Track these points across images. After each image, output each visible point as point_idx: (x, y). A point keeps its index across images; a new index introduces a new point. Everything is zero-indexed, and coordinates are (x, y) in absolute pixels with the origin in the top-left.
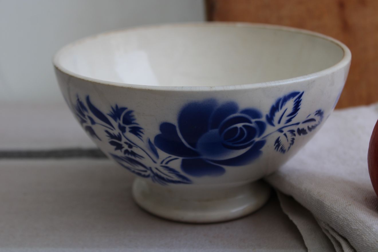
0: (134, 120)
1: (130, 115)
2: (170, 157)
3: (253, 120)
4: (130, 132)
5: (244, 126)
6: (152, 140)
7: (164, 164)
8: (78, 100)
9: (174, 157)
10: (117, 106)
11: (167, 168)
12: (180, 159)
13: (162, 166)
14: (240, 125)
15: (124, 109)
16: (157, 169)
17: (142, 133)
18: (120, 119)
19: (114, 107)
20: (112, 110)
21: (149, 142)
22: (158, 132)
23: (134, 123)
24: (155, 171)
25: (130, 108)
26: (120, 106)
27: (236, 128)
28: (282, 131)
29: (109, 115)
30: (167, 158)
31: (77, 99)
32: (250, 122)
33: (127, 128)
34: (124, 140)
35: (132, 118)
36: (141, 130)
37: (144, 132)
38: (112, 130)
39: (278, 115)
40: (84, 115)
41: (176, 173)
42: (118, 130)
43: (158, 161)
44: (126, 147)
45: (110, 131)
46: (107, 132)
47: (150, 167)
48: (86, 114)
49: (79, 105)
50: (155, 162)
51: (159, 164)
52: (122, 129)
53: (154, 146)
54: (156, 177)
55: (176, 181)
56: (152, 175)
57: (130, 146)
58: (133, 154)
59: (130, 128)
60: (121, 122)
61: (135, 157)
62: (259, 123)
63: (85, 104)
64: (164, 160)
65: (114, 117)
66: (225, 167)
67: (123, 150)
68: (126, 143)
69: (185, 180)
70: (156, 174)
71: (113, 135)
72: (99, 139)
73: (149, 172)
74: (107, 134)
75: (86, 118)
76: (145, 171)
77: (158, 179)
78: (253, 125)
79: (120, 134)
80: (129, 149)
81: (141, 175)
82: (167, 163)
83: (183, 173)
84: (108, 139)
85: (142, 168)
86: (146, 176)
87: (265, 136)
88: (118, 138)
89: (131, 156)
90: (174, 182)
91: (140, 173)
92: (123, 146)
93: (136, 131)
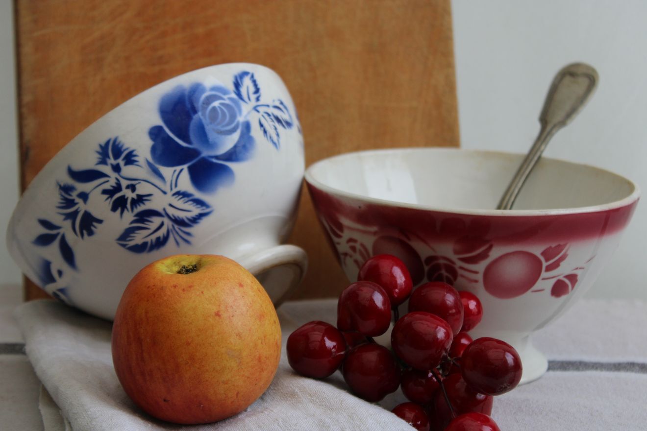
0: (122, 146)
1: (117, 143)
2: (175, 171)
3: (225, 97)
4: (126, 164)
5: (221, 104)
6: (150, 159)
7: (175, 190)
8: (60, 186)
9: (178, 168)
10: (101, 146)
11: (178, 193)
12: (185, 167)
13: (174, 195)
14: (216, 104)
15: (108, 143)
16: (171, 205)
17: (135, 156)
18: (108, 157)
19: (99, 149)
20: (99, 156)
21: (149, 163)
22: (150, 143)
23: (125, 150)
24: (171, 211)
25: (113, 137)
26: (103, 143)
27: (214, 108)
28: (258, 111)
29: (97, 164)
30: (173, 175)
31: (58, 187)
32: (222, 99)
33: (120, 161)
34: (124, 183)
35: (120, 146)
36: (134, 153)
37: (138, 154)
38: (107, 181)
39: (243, 91)
40: (73, 200)
41: (191, 198)
42: (113, 175)
43: (167, 188)
44: (130, 195)
45: (107, 186)
46: (105, 192)
47: (164, 210)
48: (74, 195)
49: (63, 194)
50: (165, 193)
51: (170, 193)
52: (117, 169)
53: (154, 166)
54: (176, 227)
55: (197, 216)
56: (171, 227)
57: (133, 188)
58: (140, 199)
59: (123, 159)
60: (111, 161)
61: (144, 204)
62: (231, 99)
63: (70, 181)
64: (171, 181)
65: (103, 162)
66: (231, 165)
67: (129, 206)
68: (128, 187)
69: (204, 208)
70: (173, 218)
71: (111, 188)
72: (100, 221)
73: (166, 221)
74: (106, 196)
75: (77, 204)
76: (162, 224)
77: (180, 229)
78: (227, 102)
79: (117, 179)
80: (134, 195)
81: (160, 243)
82: (176, 185)
83: (198, 195)
84: (109, 204)
85: (157, 221)
86: (166, 239)
87: (246, 116)
88: (118, 188)
89: (140, 205)
90: (195, 220)
91: (158, 238)
92: (126, 197)
93: (130, 159)
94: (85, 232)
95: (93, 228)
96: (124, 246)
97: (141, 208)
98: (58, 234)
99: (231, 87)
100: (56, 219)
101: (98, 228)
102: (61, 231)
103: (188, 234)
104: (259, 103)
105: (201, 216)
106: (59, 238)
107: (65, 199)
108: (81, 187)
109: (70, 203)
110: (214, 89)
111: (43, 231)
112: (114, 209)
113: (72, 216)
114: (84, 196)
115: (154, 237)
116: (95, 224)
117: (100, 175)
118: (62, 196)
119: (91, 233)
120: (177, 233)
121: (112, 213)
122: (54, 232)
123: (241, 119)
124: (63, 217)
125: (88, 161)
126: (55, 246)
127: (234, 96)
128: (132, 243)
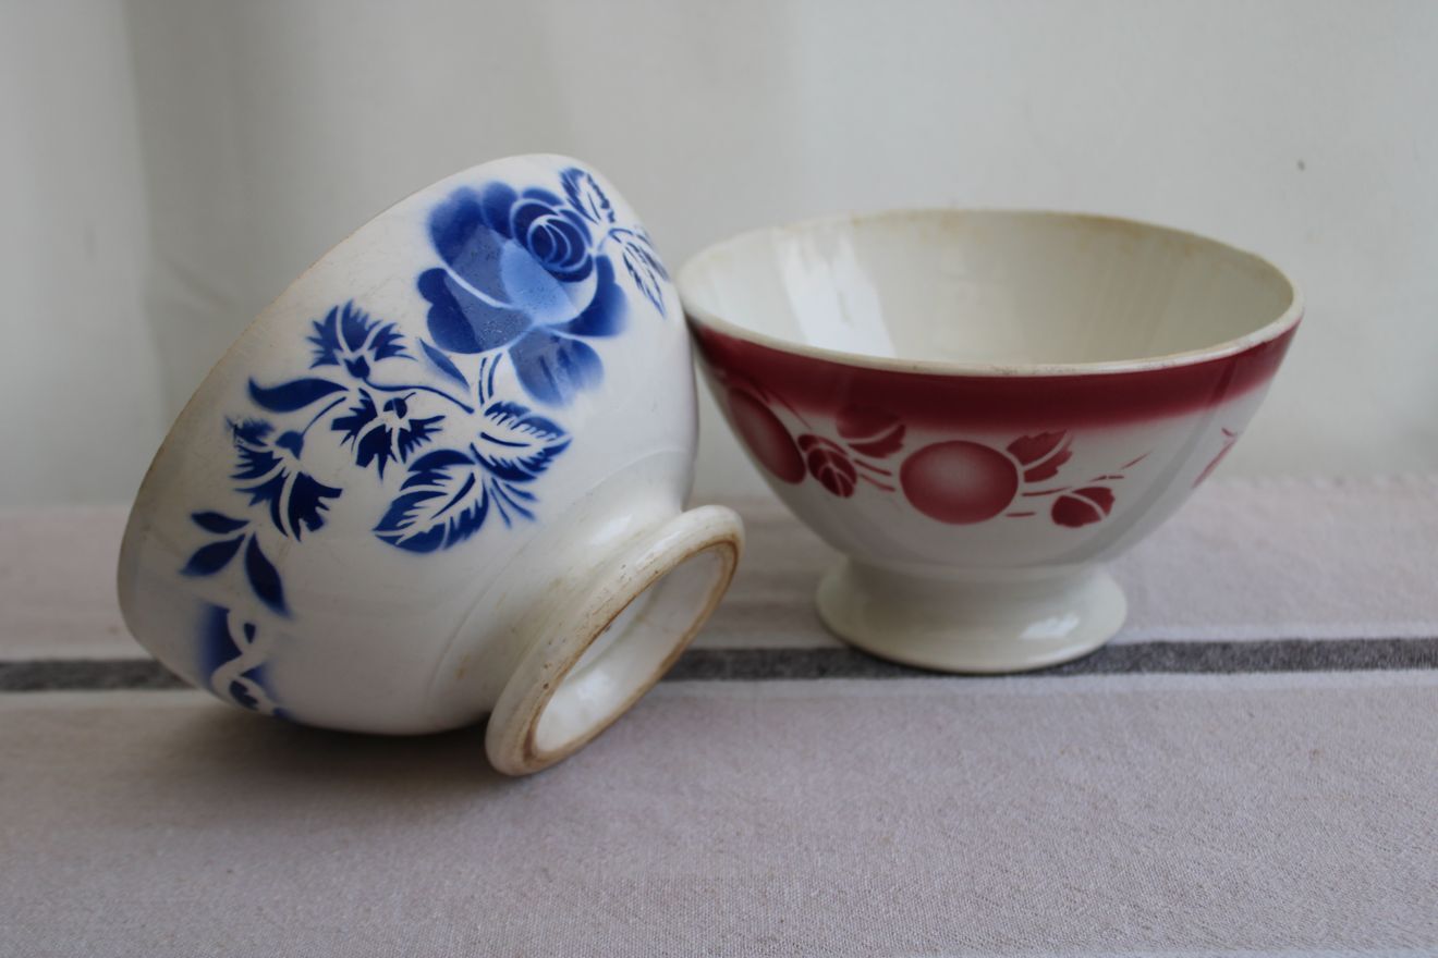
0: (365, 318)
1: (352, 314)
2: (484, 361)
3: (556, 209)
4: (378, 357)
5: (550, 221)
6: (431, 342)
7: (489, 403)
8: (236, 428)
9: (490, 354)
10: (317, 325)
11: (496, 409)
12: (504, 350)
13: (488, 412)
14: (542, 221)
15: (331, 317)
16: (484, 436)
17: (397, 336)
18: (340, 348)
19: (315, 334)
20: (316, 347)
21: (427, 349)
22: (424, 306)
23: (372, 327)
24: (487, 450)
25: (342, 304)
26: (321, 318)
27: (540, 228)
28: (618, 239)
29: (314, 365)
30: (481, 371)
31: (232, 430)
32: (553, 213)
33: (366, 352)
34: (380, 399)
35: (359, 320)
36: (394, 331)
37: (402, 332)
38: (343, 399)
39: (583, 200)
40: (271, 453)
41: (523, 417)
42: (354, 385)
43: (472, 399)
44: (395, 423)
45: (343, 411)
46: (338, 424)
47: (472, 447)
48: (270, 442)
49: (245, 444)
50: (469, 410)
51: (480, 411)
52: (359, 369)
53: (439, 354)
54: (501, 482)
55: (540, 454)
56: (489, 485)
57: (399, 407)
58: (419, 430)
59: (371, 348)
60: (346, 353)
61: (428, 439)
62: (566, 213)
63: (258, 414)
64: (480, 383)
65: (327, 359)
66: (591, 342)
67: (395, 448)
68: (388, 407)
69: (553, 435)
70: (493, 464)
71: (353, 414)
72: (335, 493)
73: (479, 471)
74: (343, 434)
75: (279, 460)
76: (471, 481)
77: (508, 487)
78: (561, 218)
79: (363, 392)
80: (404, 423)
81: (471, 523)
82: (491, 393)
83: (537, 409)
84: (350, 450)
85: (459, 474)
86: (482, 512)
87: (600, 247)
88: (367, 411)
89: (419, 444)
90: (537, 465)
91: (466, 513)
92: (387, 430)
93: (386, 345)
94: (302, 523)
95: (319, 510)
96: (391, 540)
97: (422, 449)
98: (241, 538)
99: (561, 193)
100: (234, 504)
101: (332, 510)
102: (248, 531)
103: (527, 496)
104: (615, 226)
105: (549, 453)
106: (244, 545)
107: (251, 455)
108: (284, 422)
109: (263, 462)
110: (531, 193)
111: (207, 538)
112: (363, 460)
113: (271, 492)
114: (293, 441)
115: (455, 512)
116: (322, 500)
117: (324, 388)
118: (242, 448)
119: (316, 523)
120: (505, 496)
121: (361, 469)
122: (232, 535)
123: (592, 251)
124: (250, 497)
125: (295, 360)
126: (236, 568)
127: (569, 207)
128: (409, 533)
